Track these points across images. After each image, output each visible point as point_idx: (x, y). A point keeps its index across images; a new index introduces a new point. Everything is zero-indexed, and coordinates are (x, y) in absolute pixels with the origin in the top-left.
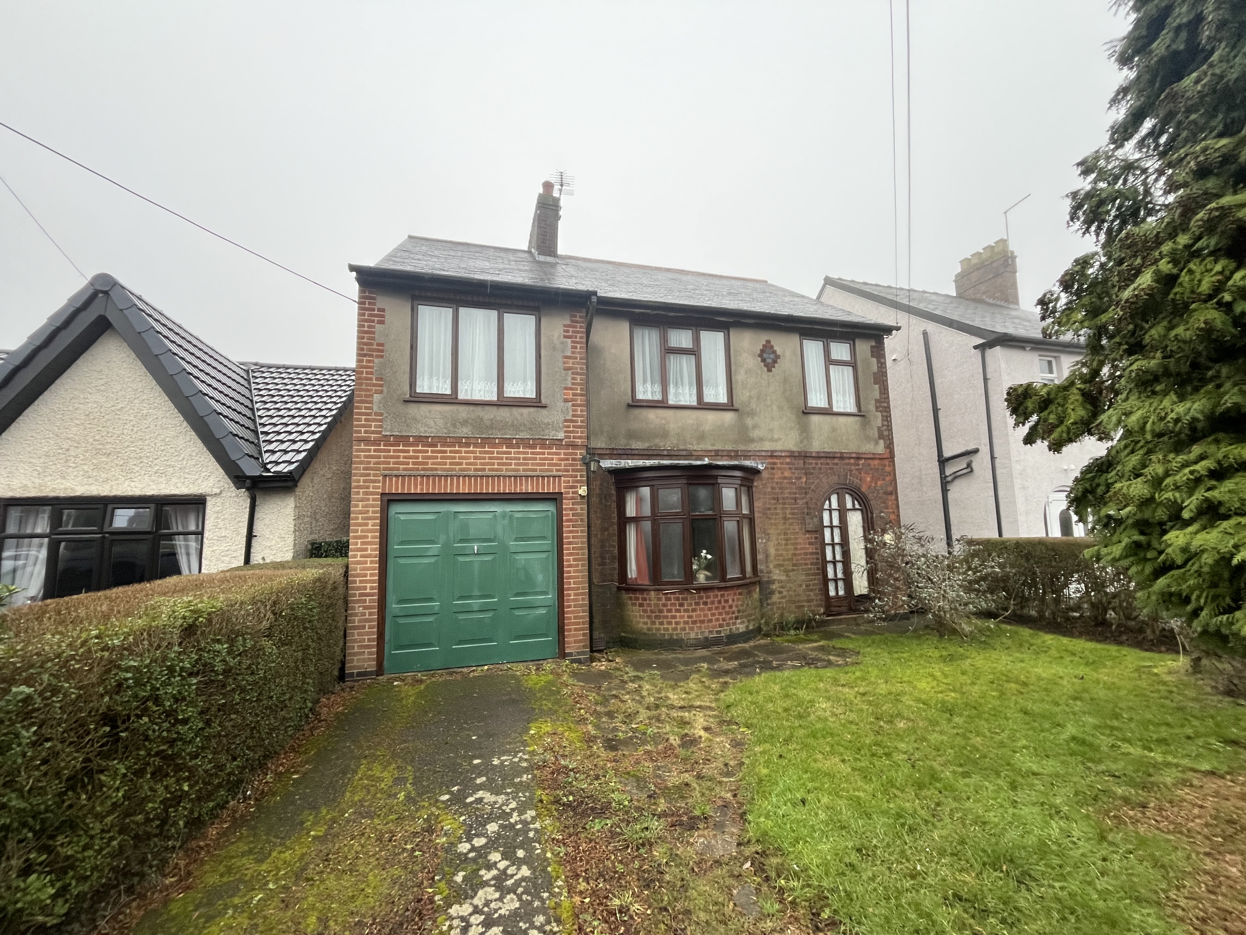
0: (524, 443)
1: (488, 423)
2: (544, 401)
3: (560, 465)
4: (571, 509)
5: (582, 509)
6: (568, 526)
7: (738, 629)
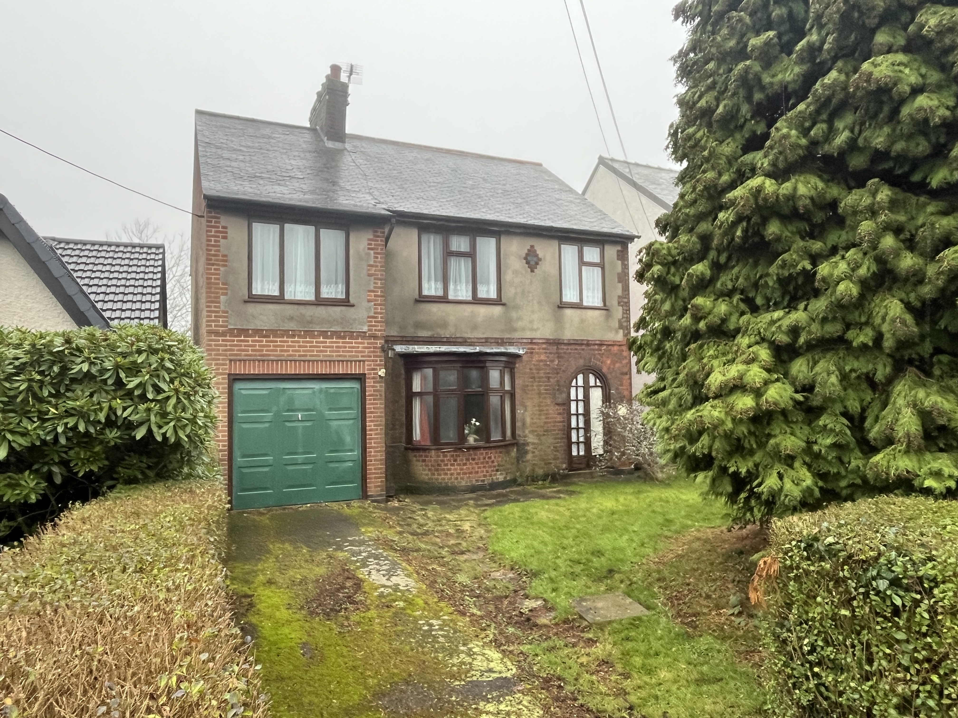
0: (337, 334)
1: (309, 319)
2: (352, 300)
3: (364, 352)
4: (373, 387)
5: (381, 387)
6: (370, 400)
7: (497, 479)
